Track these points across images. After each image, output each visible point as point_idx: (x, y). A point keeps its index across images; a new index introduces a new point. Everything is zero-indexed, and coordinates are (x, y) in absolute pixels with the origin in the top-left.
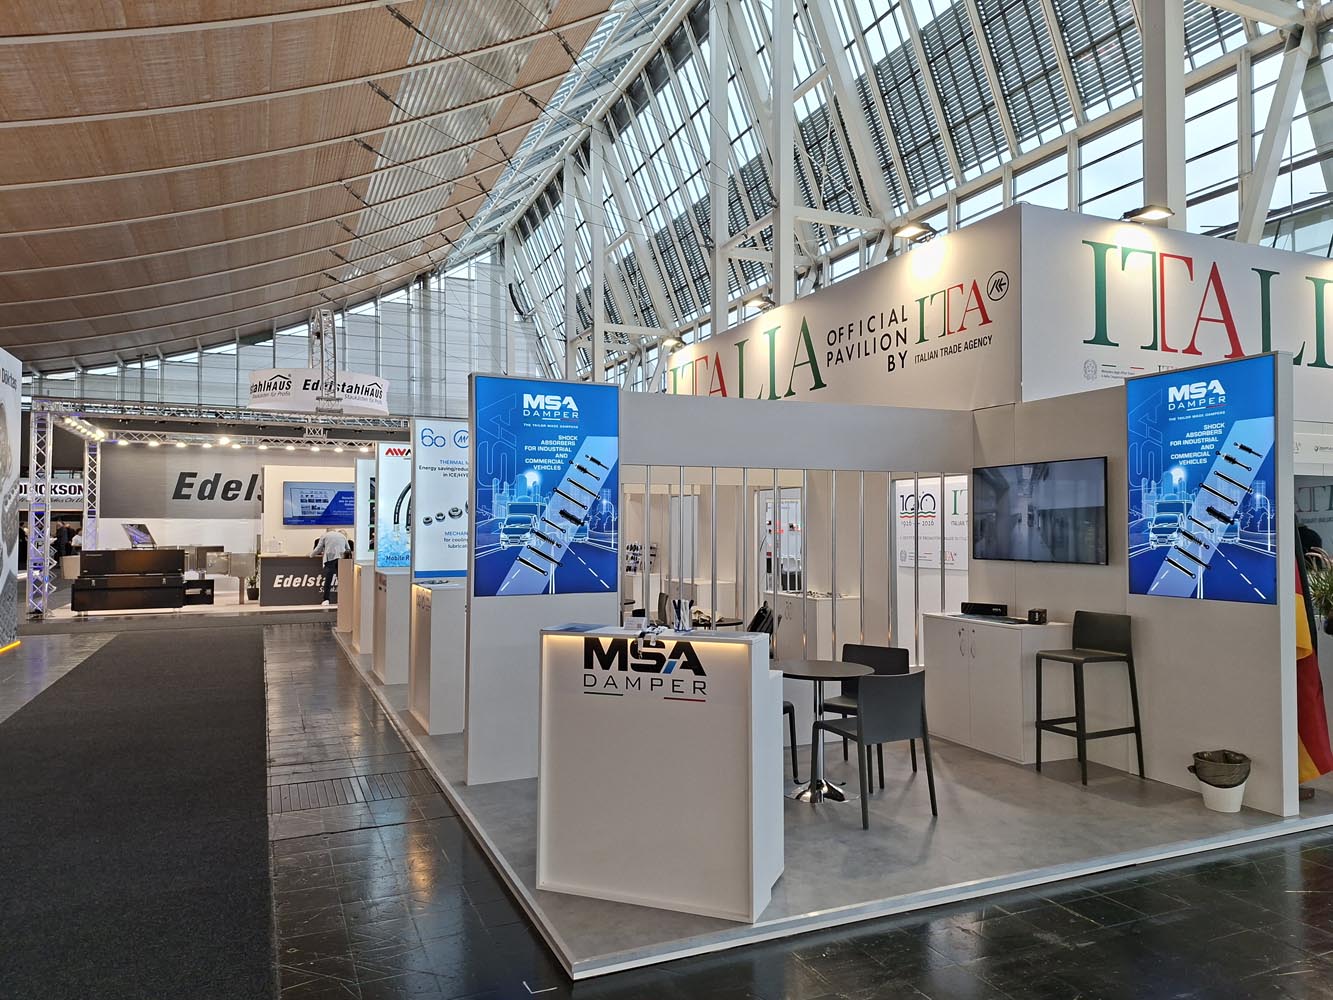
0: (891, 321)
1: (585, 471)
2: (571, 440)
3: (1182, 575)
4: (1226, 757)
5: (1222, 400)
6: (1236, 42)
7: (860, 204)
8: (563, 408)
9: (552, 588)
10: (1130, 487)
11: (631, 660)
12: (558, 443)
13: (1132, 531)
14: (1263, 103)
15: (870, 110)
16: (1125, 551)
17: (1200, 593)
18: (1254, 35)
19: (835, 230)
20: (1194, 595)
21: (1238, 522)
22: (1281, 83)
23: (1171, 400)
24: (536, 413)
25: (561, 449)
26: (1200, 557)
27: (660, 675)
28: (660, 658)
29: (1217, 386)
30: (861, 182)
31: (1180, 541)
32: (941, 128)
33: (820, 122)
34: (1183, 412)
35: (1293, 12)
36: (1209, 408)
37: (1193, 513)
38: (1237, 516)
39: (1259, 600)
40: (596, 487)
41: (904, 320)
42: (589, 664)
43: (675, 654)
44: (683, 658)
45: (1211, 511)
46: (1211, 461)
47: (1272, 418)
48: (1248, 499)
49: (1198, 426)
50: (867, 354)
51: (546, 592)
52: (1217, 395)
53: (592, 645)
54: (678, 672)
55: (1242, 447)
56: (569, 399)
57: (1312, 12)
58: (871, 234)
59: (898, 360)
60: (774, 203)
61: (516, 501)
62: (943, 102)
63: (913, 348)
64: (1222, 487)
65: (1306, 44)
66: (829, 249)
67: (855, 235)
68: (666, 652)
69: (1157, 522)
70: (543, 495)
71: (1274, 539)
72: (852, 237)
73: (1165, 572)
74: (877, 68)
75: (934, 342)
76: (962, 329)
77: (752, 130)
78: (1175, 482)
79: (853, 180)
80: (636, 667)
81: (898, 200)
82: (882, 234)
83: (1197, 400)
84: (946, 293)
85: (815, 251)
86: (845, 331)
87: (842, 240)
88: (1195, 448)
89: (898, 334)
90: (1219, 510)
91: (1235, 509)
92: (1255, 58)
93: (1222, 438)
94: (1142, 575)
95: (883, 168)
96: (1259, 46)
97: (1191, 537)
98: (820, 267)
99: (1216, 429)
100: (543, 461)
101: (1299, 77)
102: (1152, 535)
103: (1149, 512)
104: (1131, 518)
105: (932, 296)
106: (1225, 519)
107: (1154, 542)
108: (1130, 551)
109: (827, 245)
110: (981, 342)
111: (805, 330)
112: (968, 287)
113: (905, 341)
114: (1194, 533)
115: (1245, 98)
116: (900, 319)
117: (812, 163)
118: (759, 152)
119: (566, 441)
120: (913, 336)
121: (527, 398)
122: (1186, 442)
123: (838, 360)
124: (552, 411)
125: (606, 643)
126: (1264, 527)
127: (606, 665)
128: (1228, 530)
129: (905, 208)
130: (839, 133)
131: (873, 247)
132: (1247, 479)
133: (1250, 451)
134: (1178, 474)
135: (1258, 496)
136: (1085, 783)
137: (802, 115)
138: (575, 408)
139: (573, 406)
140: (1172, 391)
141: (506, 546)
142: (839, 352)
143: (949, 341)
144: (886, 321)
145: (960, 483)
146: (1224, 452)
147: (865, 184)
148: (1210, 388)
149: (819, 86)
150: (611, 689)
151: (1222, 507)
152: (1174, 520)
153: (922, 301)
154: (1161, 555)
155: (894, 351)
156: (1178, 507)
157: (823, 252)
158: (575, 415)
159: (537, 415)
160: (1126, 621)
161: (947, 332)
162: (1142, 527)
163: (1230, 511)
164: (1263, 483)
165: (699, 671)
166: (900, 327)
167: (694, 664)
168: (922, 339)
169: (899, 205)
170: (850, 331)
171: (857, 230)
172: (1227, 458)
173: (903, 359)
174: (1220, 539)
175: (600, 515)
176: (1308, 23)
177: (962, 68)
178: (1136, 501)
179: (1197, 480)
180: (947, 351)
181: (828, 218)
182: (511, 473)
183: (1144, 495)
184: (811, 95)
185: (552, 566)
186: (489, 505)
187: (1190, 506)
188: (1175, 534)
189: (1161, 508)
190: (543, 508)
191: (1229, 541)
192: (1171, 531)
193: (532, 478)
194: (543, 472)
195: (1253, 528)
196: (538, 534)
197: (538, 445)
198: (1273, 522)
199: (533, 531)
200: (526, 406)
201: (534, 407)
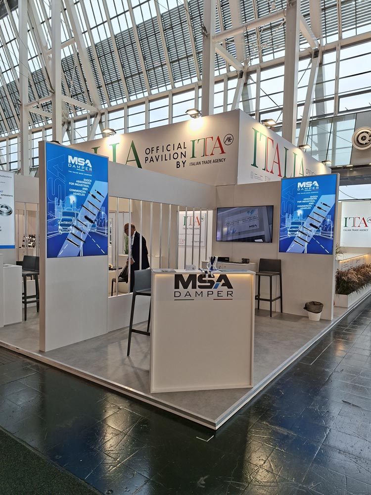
0: (178, 148)
1: (95, 197)
2: (88, 182)
3: (299, 246)
4: (314, 303)
5: (317, 188)
6: (224, 71)
7: (87, 99)
8: (86, 165)
9: (82, 253)
10: (281, 216)
12: (83, 182)
13: (281, 231)
14: (231, 95)
15: (93, 62)
16: (277, 239)
17: (306, 252)
18: (229, 71)
19: (76, 108)
20: (303, 252)
21: (320, 228)
22: (237, 88)
23: (299, 187)
24: (74, 166)
25: (85, 186)
26: (306, 240)
27: (212, 289)
28: (212, 282)
29: (316, 183)
30: (88, 91)
31: (300, 235)
32: (121, 76)
33: (70, 62)
34: (303, 191)
35: (241, 66)
36: (313, 191)
37: (305, 225)
38: (320, 226)
39: (327, 254)
40: (99, 205)
41: (184, 148)
42: (177, 287)
43: (219, 280)
44: (223, 281)
45: (311, 225)
46: (312, 208)
47: (335, 195)
48: (324, 221)
49: (308, 196)
50: (166, 160)
51: (79, 255)
52: (316, 186)
53: (179, 277)
54: (220, 288)
55: (324, 204)
56: (88, 161)
57: (246, 68)
58: (92, 113)
59: (181, 164)
60: (53, 91)
61: (65, 210)
62: (123, 67)
63: (188, 159)
64: (316, 217)
65: (244, 77)
66: (73, 116)
67: (85, 112)
68: (215, 280)
69: (291, 228)
70: (77, 207)
71: (333, 234)
72: (84, 113)
73: (293, 245)
74: (96, 46)
75: (199, 158)
76: (212, 154)
77: (38, 57)
78: (299, 215)
79: (84, 89)
80: (200, 287)
81: (103, 102)
82: (97, 114)
83: (308, 188)
84: (205, 140)
85: (68, 116)
86: (155, 149)
87: (79, 113)
88: (307, 204)
89: (182, 153)
90: (314, 224)
91: (320, 224)
92: (229, 79)
93: (317, 201)
94: (284, 246)
95: (98, 87)
96: (231, 75)
97: (303, 234)
98: (69, 123)
99: (315, 197)
100: (77, 191)
101: (242, 88)
102: (289, 233)
103: (288, 225)
104: (281, 227)
105: (198, 140)
106: (316, 227)
107: (289, 235)
108: (280, 238)
109: (73, 114)
110: (220, 160)
111: (133, 146)
112: (215, 139)
113: (185, 156)
114: (304, 232)
115: (226, 90)
116: (182, 147)
117: (66, 78)
118: (41, 67)
119: (87, 182)
120: (189, 154)
121: (70, 157)
122: (303, 202)
123: (151, 161)
124: (81, 166)
125: (186, 278)
126: (330, 230)
127: (185, 287)
128: (317, 231)
129: (106, 106)
130: (78, 69)
131: (93, 119)
132: (325, 214)
133: (326, 205)
134: (300, 212)
135: (328, 220)
137: (63, 57)
138: (91, 166)
139: (89, 165)
140: (299, 184)
141: (62, 232)
142: (152, 157)
143: (206, 159)
144: (176, 147)
146: (317, 205)
147: (90, 92)
148: (313, 184)
149: (70, 46)
150: (188, 297)
151: (315, 223)
152: (298, 227)
153: (193, 141)
154: (292, 239)
155: (179, 159)
156: (299, 223)
157: (70, 117)
158: (91, 170)
159: (74, 167)
160: (280, 261)
161: (205, 155)
162: (285, 230)
163: (318, 225)
164: (330, 216)
165: (230, 287)
166: (183, 151)
167: (228, 284)
168: (193, 157)
169: (104, 104)
170: (157, 150)
171: (86, 110)
172: (318, 207)
173: (184, 163)
174: (314, 234)
175: (101, 219)
176: (245, 71)
177: (131, 55)
178: (283, 221)
179: (306, 214)
180: (204, 162)
181: (73, 102)
182: (63, 195)
183: (286, 219)
184: (66, 49)
185: (82, 243)
186: (54, 211)
187: (303, 223)
188: (297, 232)
189: (293, 223)
190: (77, 214)
191: (317, 235)
192: (296, 231)
193: (72, 199)
194: (77, 196)
195: (326, 230)
196: (75, 227)
197: (75, 182)
198: (333, 229)
199: (73, 225)
200: (69, 162)
201: (73, 163)
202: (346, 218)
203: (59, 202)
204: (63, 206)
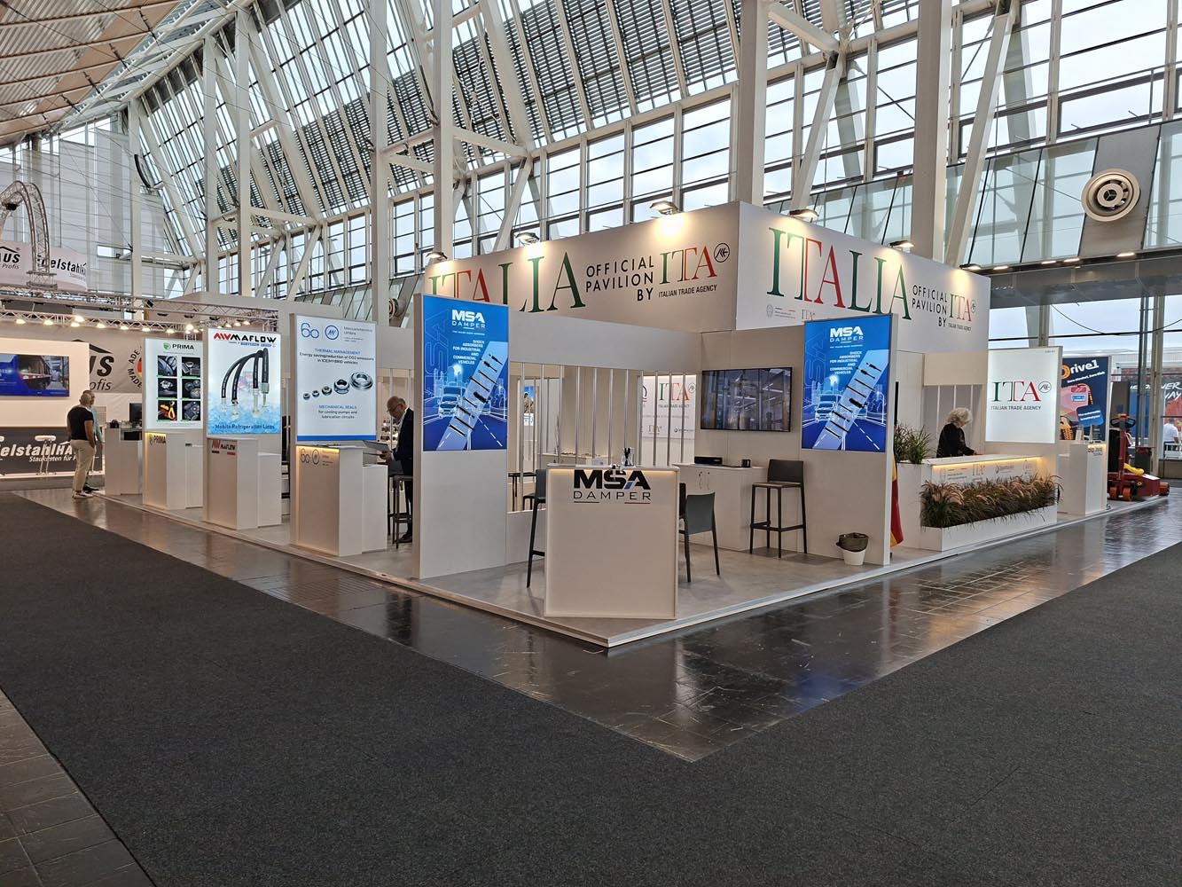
0: (640, 265)
1: (488, 365)
2: (480, 343)
3: (832, 437)
4: (854, 536)
5: (861, 338)
6: (795, 55)
7: (504, 130)
8: (476, 321)
9: (469, 446)
10: (805, 386)
11: (604, 482)
12: (472, 345)
13: (805, 411)
14: (811, 104)
15: (516, 51)
16: (801, 424)
17: (843, 447)
18: (806, 53)
19: (482, 151)
20: (840, 448)
21: (866, 407)
22: (823, 91)
23: (832, 336)
24: (460, 324)
25: (475, 350)
26: (844, 427)
27: (623, 490)
28: (623, 481)
29: (858, 330)
30: (506, 112)
31: (833, 418)
32: (575, 78)
33: (470, 54)
34: (839, 344)
35: (832, 42)
36: (854, 343)
37: (842, 402)
38: (866, 404)
39: (876, 450)
40: (495, 376)
41: (651, 266)
42: (577, 485)
43: (632, 478)
44: (637, 480)
45: (852, 401)
46: (853, 372)
47: (888, 350)
48: (872, 394)
49: (847, 352)
50: (620, 287)
51: (465, 449)
52: (858, 335)
53: (579, 474)
54: (633, 488)
55: (871, 366)
56: (479, 315)
57: (845, 44)
58: (515, 160)
59: (645, 294)
60: (435, 121)
61: (448, 386)
62: (578, 57)
63: (657, 286)
64: (858, 387)
65: (839, 66)
66: (476, 167)
67: (500, 157)
68: (627, 477)
69: (821, 406)
70: (464, 381)
71: (886, 416)
72: (497, 159)
73: (824, 435)
74: (523, 16)
75: (673, 283)
76: (695, 278)
77: (406, 47)
78: (832, 384)
79: (499, 110)
80: (607, 486)
81: (538, 133)
82: (525, 161)
83: (847, 337)
84: (684, 253)
85: (464, 166)
86: (602, 268)
87: (488, 161)
88: (845, 365)
89: (646, 275)
90: (856, 400)
91: (865, 400)
92: (807, 70)
93: (860, 360)
94: (810, 437)
95: (526, 104)
96: (810, 62)
97: (840, 416)
98: (468, 182)
99: (857, 354)
100: (464, 358)
101: (834, 90)
102: (817, 414)
103: (816, 400)
105: (673, 253)
106: (860, 406)
107: (817, 418)
108: (803, 423)
109: (475, 163)
110: (709, 288)
111: (566, 262)
112: (700, 251)
113: (651, 281)
114: (841, 413)
115: (799, 96)
116: (647, 265)
117: (462, 88)
118: (413, 68)
119: (478, 344)
120: (658, 277)
121: (455, 312)
122: (839, 361)
123: (595, 288)
124: (469, 323)
125: (588, 473)
126: (880, 410)
127: (588, 484)
128: (861, 412)
129: (544, 141)
130: (488, 63)
131: (516, 171)
132: (873, 383)
133: (875, 368)
134: (834, 379)
135: (878, 393)
136: (780, 556)
137: (456, 43)
139: (482, 320)
140: (833, 331)
141: (443, 416)
142: (597, 282)
143: (685, 285)
144: (636, 266)
145: (692, 379)
146: (860, 368)
147: (510, 114)
148: (855, 330)
149: (471, 21)
150: (591, 499)
151: (858, 399)
152: (831, 406)
153: (665, 255)
154: (822, 425)
155: (642, 286)
156: (833, 398)
157: (471, 168)
158: (483, 326)
159: (460, 326)
160: (801, 463)
161: (683, 278)
162: (811, 410)
163: (862, 401)
164: (881, 386)
165: (646, 487)
166: (648, 271)
167: (643, 483)
168: (665, 281)
169: (539, 138)
170: (606, 269)
171: (501, 154)
172: (862, 371)
173: (649, 293)
174: (856, 417)
175: (497, 397)
176: (841, 51)
177: (594, 30)
178: (808, 394)
179: (844, 383)
180: (683, 291)
181: (475, 139)
182: (445, 366)
183: (813, 391)
184: (463, 27)
185: (470, 431)
186: (432, 388)
187: (839, 398)
188: (830, 414)
189: (823, 398)
190: (464, 391)
191: (861, 418)
192: (828, 412)
193: (457, 369)
194: (464, 365)
195: (874, 410)
196: (461, 408)
197: (461, 346)
198: (886, 407)
199: (458, 406)
200: (454, 318)
201: (459, 319)
202: (997, 384)
203: (439, 374)
204: (445, 379)
